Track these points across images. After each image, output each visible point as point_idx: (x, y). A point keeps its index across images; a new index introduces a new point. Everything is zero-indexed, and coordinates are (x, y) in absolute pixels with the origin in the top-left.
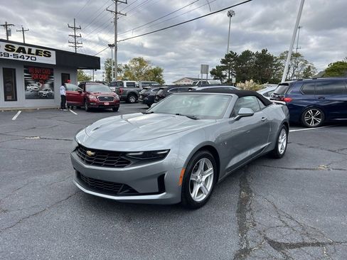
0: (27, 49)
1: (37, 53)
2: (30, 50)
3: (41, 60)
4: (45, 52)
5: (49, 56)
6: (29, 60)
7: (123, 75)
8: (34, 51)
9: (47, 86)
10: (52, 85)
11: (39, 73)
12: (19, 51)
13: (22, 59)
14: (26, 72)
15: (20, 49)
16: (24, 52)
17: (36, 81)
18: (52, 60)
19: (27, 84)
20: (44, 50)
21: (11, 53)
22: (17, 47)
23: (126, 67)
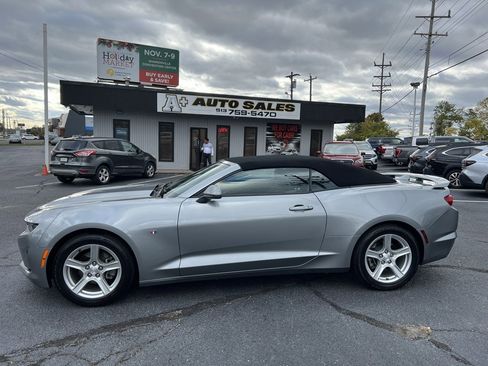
0: (266, 104)
1: (278, 108)
2: (270, 105)
3: (282, 115)
4: (287, 106)
5: (293, 110)
6: (268, 117)
7: (463, 125)
8: (274, 106)
9: (291, 146)
10: (298, 145)
11: (283, 130)
12: (257, 108)
13: (260, 117)
14: (268, 130)
15: (259, 104)
16: (263, 108)
17: (279, 140)
18: (295, 115)
19: (268, 144)
20: (286, 103)
21: (249, 111)
22: (256, 103)
23: (471, 112)
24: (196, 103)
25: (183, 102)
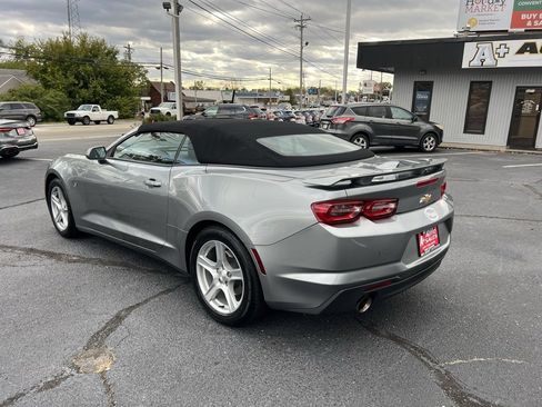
24: (521, 51)
25: (502, 51)
